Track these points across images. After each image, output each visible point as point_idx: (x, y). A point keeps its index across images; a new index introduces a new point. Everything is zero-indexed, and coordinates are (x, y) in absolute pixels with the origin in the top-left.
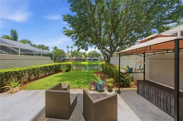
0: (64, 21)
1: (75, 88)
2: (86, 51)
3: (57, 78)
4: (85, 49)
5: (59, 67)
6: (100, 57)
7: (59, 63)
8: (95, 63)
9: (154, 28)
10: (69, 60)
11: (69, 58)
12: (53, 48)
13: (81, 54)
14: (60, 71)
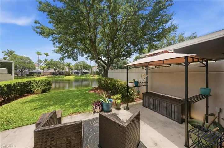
0: (40, 11)
1: (70, 115)
2: (74, 61)
3: (28, 105)
4: (74, 59)
5: (28, 86)
6: (90, 70)
7: (29, 80)
8: (84, 78)
9: (147, 43)
10: (42, 74)
11: (42, 71)
12: (3, 52)
13: (64, 65)
14: (30, 92)
